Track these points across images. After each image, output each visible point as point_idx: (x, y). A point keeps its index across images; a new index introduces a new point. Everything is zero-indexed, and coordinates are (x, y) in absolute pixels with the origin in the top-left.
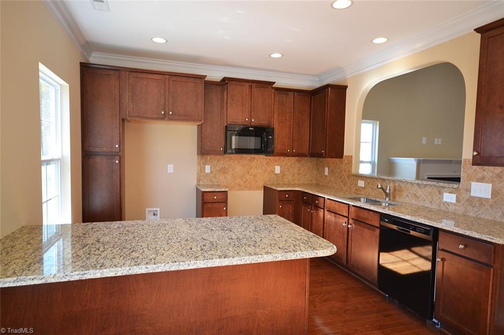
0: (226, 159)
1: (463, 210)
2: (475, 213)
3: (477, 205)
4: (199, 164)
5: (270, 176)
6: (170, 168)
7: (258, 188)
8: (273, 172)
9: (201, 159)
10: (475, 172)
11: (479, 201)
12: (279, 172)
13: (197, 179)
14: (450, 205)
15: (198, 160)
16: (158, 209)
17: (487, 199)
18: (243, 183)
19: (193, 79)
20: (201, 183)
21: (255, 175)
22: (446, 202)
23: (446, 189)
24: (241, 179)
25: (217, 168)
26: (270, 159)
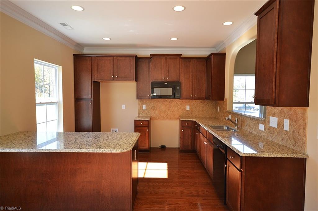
0: (155, 102)
1: (267, 136)
2: (271, 138)
3: (272, 132)
4: (139, 105)
6: (124, 107)
7: (175, 119)
8: (185, 109)
9: (140, 102)
10: (272, 110)
12: (189, 110)
13: (138, 113)
14: (262, 132)
15: (139, 102)
16: (117, 129)
17: (275, 128)
18: (166, 116)
19: (129, 57)
20: (141, 115)
21: (173, 111)
22: (260, 130)
23: (260, 121)
24: (165, 113)
25: (150, 106)
26: (183, 102)
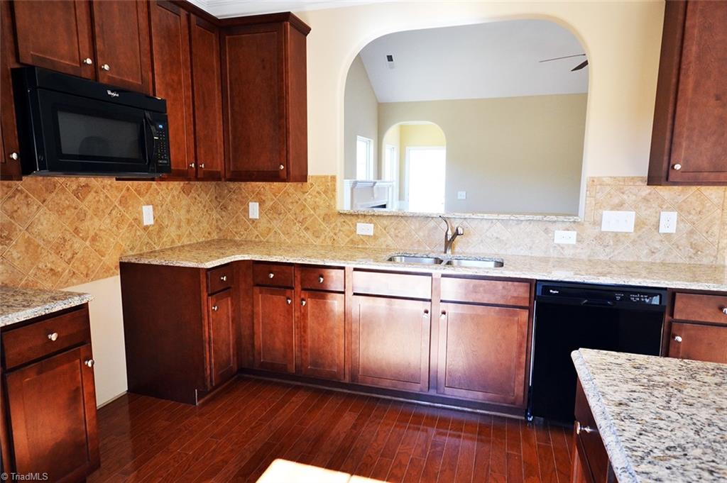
1: (589, 253)
2: (607, 255)
3: (611, 243)
5: (133, 233)
7: (107, 272)
8: (138, 221)
10: (609, 196)
11: (615, 237)
12: (152, 222)
14: (566, 247)
17: (627, 233)
18: (64, 265)
21: (96, 235)
22: (559, 245)
23: (560, 225)
26: (128, 189)
